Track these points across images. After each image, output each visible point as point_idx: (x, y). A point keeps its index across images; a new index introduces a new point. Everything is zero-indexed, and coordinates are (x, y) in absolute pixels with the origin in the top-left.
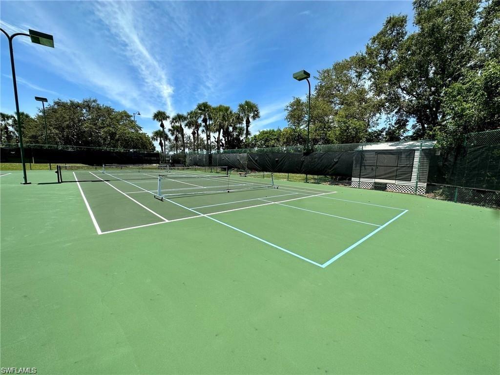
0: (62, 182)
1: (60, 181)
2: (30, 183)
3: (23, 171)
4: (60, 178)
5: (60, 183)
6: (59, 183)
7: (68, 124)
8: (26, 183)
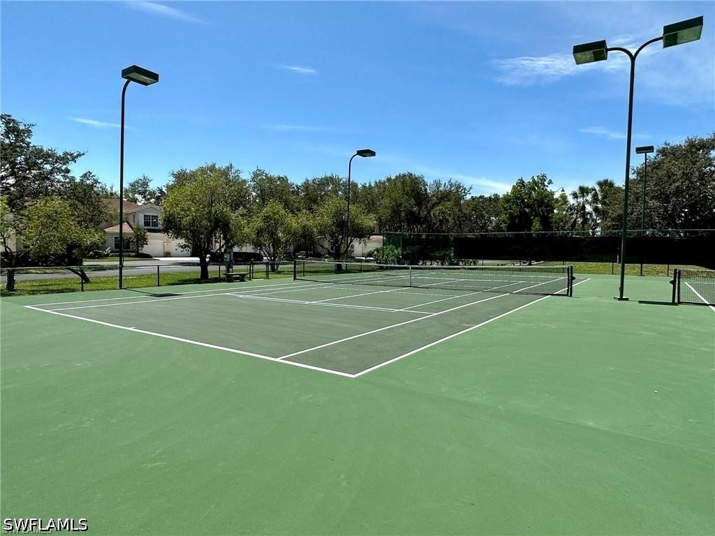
0: (679, 303)
1: (676, 301)
2: (627, 299)
3: (620, 276)
4: (676, 295)
5: (676, 304)
6: (673, 303)
7: (678, 187)
8: (621, 299)
